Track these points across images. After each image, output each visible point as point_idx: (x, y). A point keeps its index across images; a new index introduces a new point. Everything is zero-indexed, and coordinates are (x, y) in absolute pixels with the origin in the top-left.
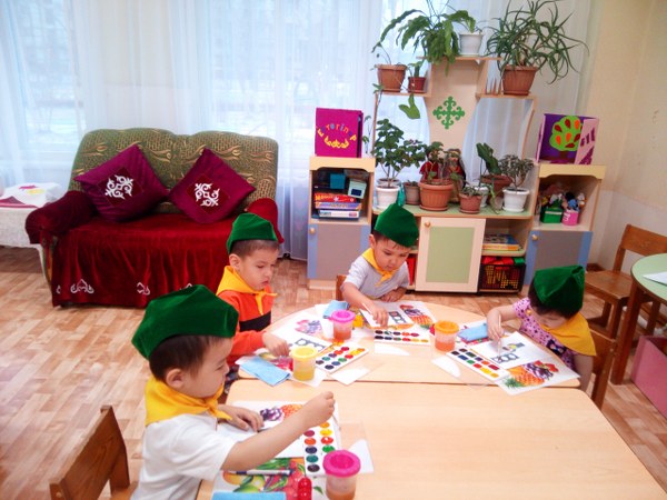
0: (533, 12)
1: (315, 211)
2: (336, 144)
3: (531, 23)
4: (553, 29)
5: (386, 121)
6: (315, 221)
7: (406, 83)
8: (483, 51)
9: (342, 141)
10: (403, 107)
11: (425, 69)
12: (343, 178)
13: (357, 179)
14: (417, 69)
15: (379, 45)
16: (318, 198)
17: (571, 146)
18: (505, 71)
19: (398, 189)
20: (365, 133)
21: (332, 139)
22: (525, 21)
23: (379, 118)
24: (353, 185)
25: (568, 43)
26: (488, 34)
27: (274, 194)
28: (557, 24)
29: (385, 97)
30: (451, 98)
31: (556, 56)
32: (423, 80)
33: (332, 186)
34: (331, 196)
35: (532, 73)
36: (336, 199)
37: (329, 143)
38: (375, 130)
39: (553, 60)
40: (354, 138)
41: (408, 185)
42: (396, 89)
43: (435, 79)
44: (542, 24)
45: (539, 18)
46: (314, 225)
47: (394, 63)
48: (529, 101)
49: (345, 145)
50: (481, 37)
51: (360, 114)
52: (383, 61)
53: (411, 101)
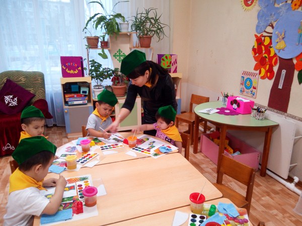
0: (147, 14)
1: (66, 103)
2: (72, 72)
3: (147, 18)
4: (156, 20)
5: (93, 60)
6: (67, 107)
7: (99, 44)
8: (130, 30)
9: (74, 70)
10: (100, 54)
11: (107, 38)
12: (77, 86)
13: (84, 86)
14: (104, 38)
15: (85, 28)
16: (66, 96)
17: (169, 66)
18: (140, 38)
19: (103, 89)
20: (85, 66)
21: (70, 70)
22: (145, 17)
23: (90, 60)
24: (83, 89)
25: (162, 26)
26: (131, 23)
27: (45, 96)
28: (157, 18)
29: (91, 50)
30: (120, 50)
31: (158, 31)
32: (107, 42)
33: (73, 90)
34: (73, 95)
35: (150, 38)
36: (75, 96)
37: (68, 72)
38: (89, 64)
39: (157, 32)
40: (80, 68)
41: (107, 87)
42: (96, 47)
43: (112, 42)
44: (151, 18)
45: (150, 16)
46: (66, 109)
47: (93, 35)
48: (151, 50)
49: (76, 72)
50: (128, 24)
51: (81, 58)
52: (88, 35)
53: (103, 51)
